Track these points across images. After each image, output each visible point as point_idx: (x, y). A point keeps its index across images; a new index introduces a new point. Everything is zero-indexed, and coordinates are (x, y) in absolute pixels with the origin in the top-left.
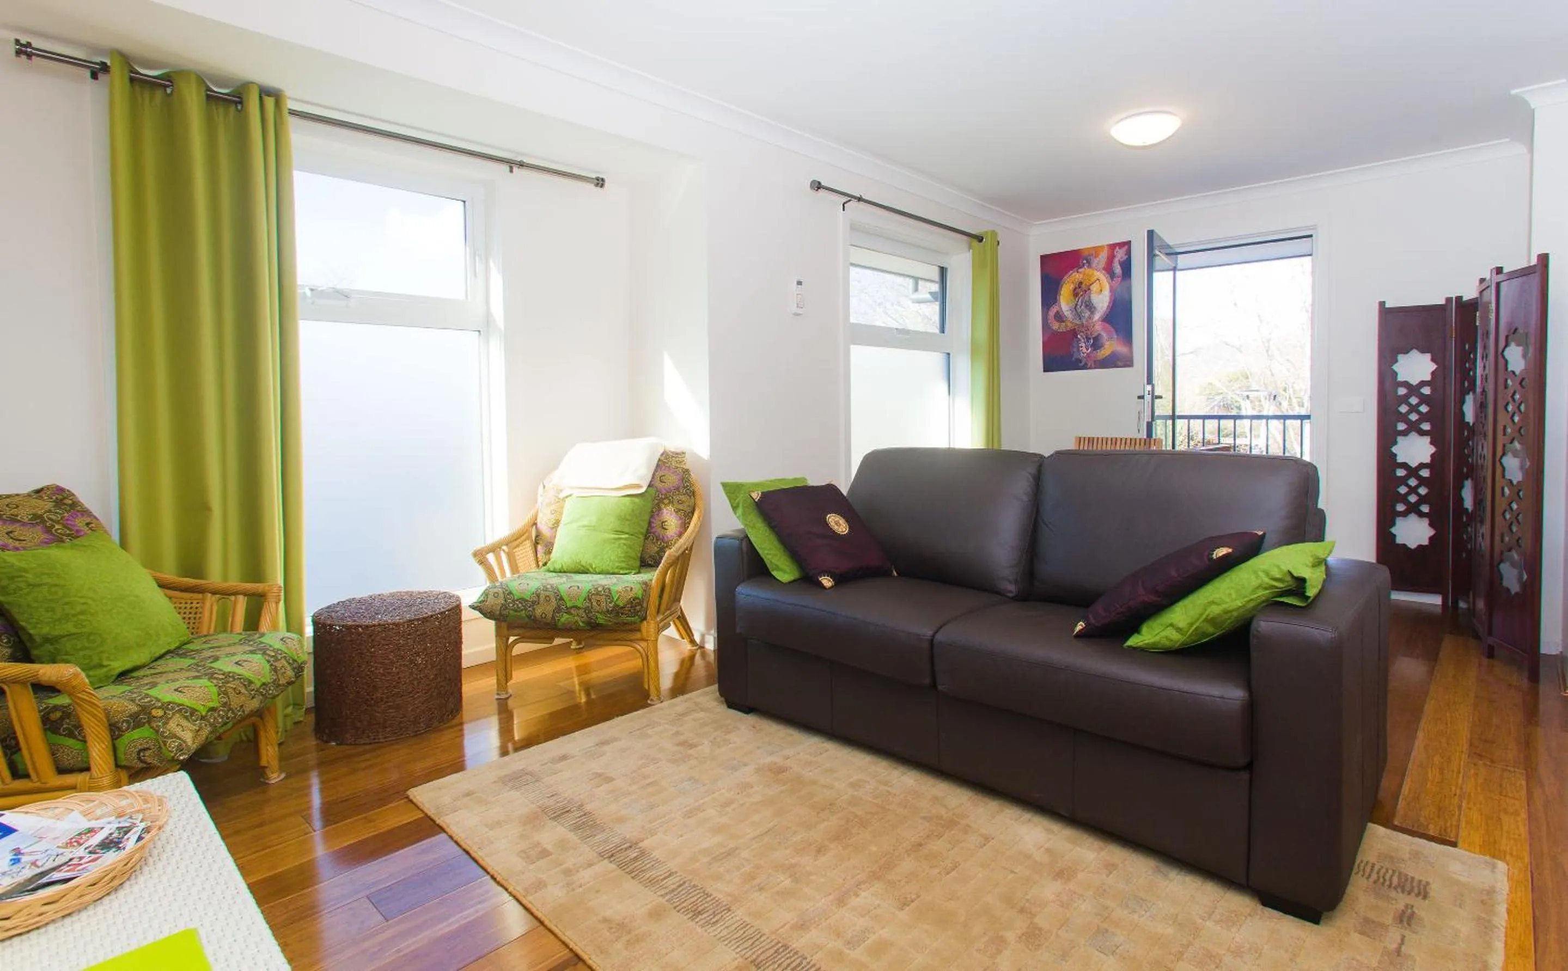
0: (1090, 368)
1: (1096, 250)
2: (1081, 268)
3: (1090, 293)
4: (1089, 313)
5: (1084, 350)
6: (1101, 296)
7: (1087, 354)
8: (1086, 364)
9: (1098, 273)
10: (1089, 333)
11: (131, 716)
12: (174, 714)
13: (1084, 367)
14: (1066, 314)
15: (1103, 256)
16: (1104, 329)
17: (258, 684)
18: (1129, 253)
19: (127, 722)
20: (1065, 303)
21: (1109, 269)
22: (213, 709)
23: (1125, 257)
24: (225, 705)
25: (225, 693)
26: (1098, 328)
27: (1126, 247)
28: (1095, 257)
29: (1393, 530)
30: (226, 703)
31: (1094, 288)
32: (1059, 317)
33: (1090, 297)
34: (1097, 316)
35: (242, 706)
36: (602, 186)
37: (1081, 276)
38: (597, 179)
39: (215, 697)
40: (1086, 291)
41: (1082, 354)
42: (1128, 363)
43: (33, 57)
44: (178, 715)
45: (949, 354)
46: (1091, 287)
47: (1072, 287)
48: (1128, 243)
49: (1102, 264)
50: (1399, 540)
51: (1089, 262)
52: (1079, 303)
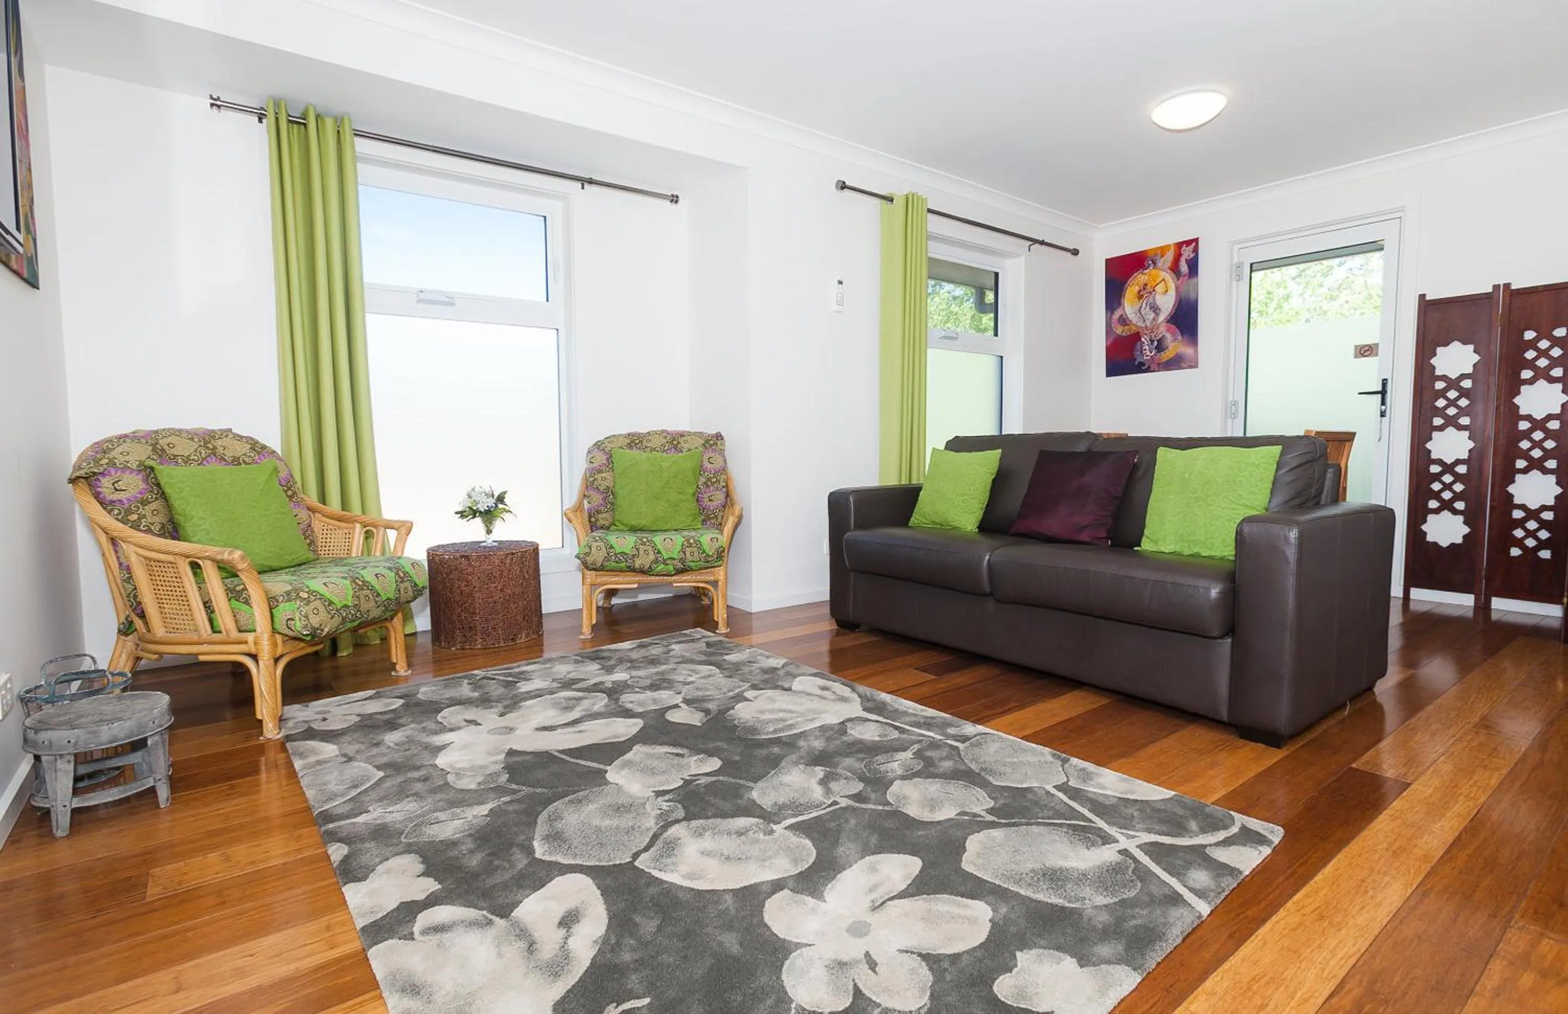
0: (1154, 371)
1: (1163, 250)
2: (1146, 269)
3: (1155, 295)
4: (1154, 315)
5: (1148, 353)
6: (1166, 297)
7: (1151, 357)
8: (1149, 367)
9: (1164, 273)
10: (1153, 335)
11: (285, 592)
12: (315, 600)
13: (1148, 370)
14: (1130, 317)
15: (1170, 256)
16: (1168, 330)
17: (384, 598)
18: (1196, 251)
19: (283, 597)
20: (1129, 307)
21: (1175, 268)
22: (346, 606)
23: (1192, 255)
24: (355, 606)
25: (358, 597)
26: (1163, 330)
27: (1194, 244)
28: (1162, 257)
29: (1424, 527)
30: (356, 605)
31: (1160, 288)
32: (1124, 321)
33: (1154, 298)
34: (1162, 318)
35: (368, 611)
36: (676, 202)
37: (1147, 277)
38: (673, 196)
39: (350, 597)
40: (1151, 293)
41: (1145, 358)
42: (1192, 364)
43: (222, 107)
44: (318, 601)
45: (1002, 357)
46: (1157, 288)
47: (1137, 289)
48: (1196, 240)
49: (1169, 264)
50: (1430, 538)
51: (1154, 263)
52: (1144, 305)
